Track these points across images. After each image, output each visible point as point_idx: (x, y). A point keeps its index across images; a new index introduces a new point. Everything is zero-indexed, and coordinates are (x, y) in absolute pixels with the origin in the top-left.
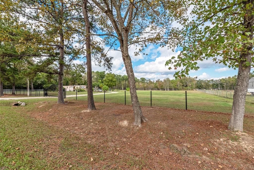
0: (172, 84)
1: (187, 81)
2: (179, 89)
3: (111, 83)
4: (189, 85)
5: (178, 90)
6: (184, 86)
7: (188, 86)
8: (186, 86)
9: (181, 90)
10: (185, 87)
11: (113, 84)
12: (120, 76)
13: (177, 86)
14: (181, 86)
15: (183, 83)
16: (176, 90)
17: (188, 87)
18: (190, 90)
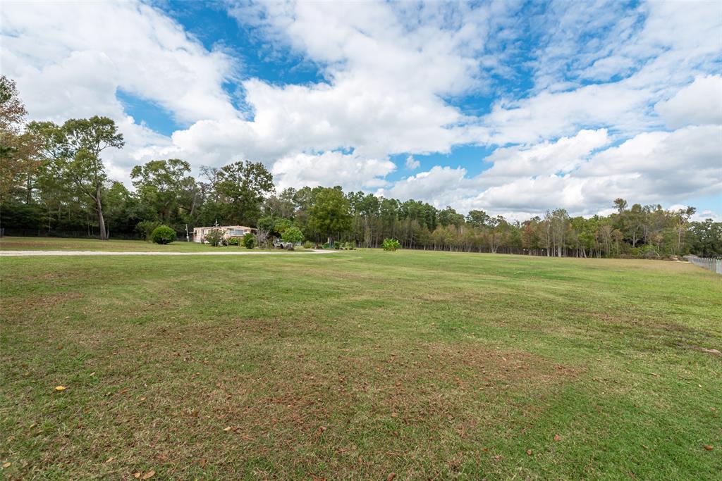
0: (576, 233)
1: (643, 222)
2: (608, 251)
3: (332, 220)
4: (656, 239)
5: (603, 255)
6: (632, 244)
7: (647, 243)
8: (641, 242)
9: (616, 257)
10: (636, 246)
11: (338, 226)
12: (393, 202)
13: (601, 241)
14: (617, 243)
15: (626, 230)
16: (594, 256)
17: (649, 247)
18: (654, 258)
